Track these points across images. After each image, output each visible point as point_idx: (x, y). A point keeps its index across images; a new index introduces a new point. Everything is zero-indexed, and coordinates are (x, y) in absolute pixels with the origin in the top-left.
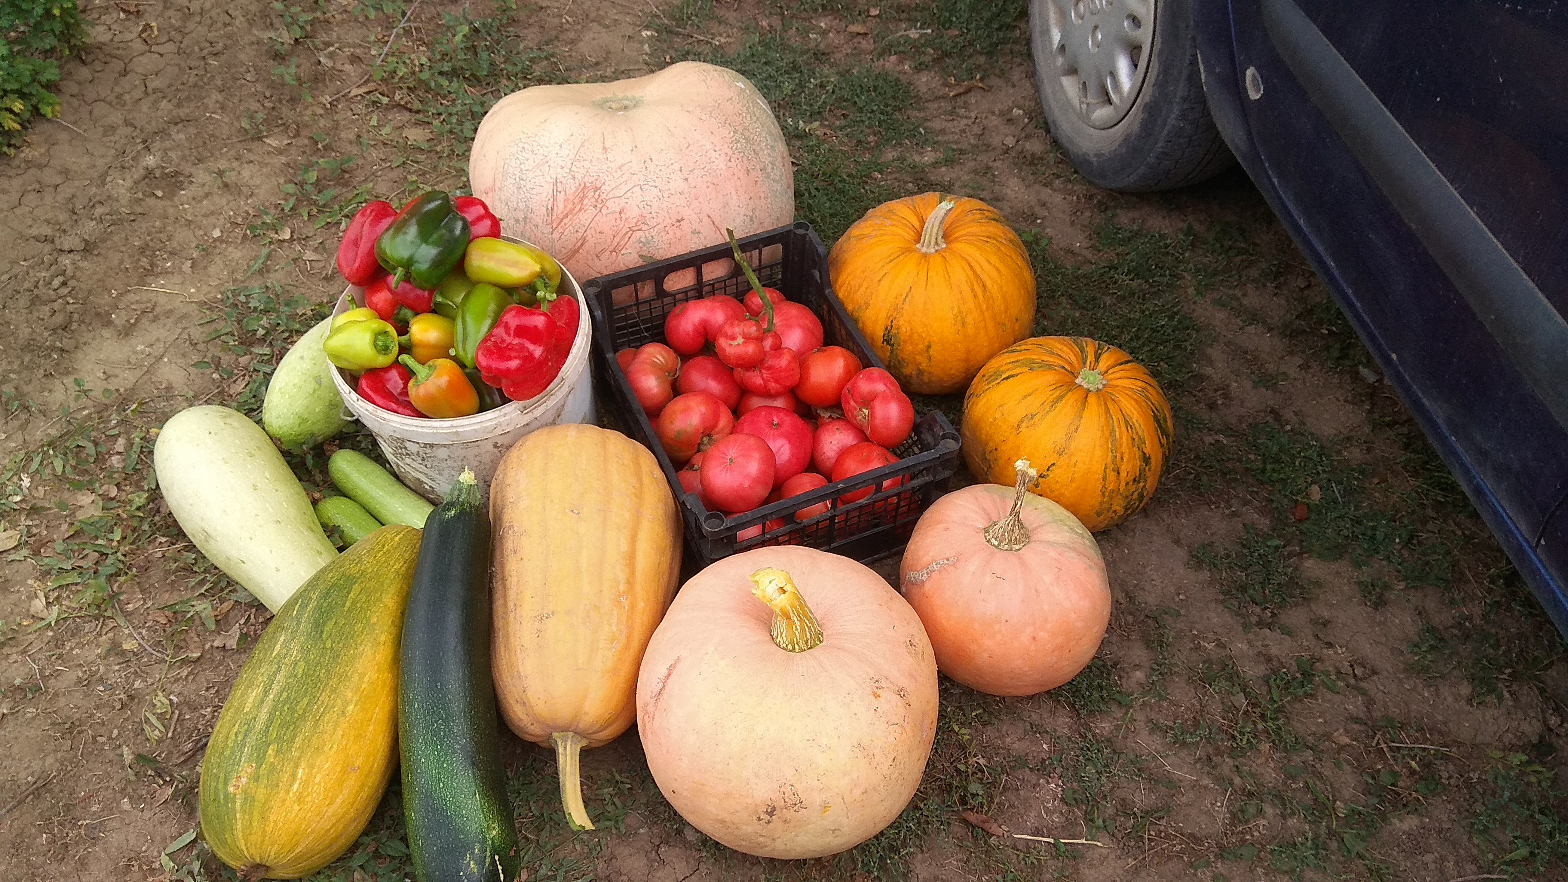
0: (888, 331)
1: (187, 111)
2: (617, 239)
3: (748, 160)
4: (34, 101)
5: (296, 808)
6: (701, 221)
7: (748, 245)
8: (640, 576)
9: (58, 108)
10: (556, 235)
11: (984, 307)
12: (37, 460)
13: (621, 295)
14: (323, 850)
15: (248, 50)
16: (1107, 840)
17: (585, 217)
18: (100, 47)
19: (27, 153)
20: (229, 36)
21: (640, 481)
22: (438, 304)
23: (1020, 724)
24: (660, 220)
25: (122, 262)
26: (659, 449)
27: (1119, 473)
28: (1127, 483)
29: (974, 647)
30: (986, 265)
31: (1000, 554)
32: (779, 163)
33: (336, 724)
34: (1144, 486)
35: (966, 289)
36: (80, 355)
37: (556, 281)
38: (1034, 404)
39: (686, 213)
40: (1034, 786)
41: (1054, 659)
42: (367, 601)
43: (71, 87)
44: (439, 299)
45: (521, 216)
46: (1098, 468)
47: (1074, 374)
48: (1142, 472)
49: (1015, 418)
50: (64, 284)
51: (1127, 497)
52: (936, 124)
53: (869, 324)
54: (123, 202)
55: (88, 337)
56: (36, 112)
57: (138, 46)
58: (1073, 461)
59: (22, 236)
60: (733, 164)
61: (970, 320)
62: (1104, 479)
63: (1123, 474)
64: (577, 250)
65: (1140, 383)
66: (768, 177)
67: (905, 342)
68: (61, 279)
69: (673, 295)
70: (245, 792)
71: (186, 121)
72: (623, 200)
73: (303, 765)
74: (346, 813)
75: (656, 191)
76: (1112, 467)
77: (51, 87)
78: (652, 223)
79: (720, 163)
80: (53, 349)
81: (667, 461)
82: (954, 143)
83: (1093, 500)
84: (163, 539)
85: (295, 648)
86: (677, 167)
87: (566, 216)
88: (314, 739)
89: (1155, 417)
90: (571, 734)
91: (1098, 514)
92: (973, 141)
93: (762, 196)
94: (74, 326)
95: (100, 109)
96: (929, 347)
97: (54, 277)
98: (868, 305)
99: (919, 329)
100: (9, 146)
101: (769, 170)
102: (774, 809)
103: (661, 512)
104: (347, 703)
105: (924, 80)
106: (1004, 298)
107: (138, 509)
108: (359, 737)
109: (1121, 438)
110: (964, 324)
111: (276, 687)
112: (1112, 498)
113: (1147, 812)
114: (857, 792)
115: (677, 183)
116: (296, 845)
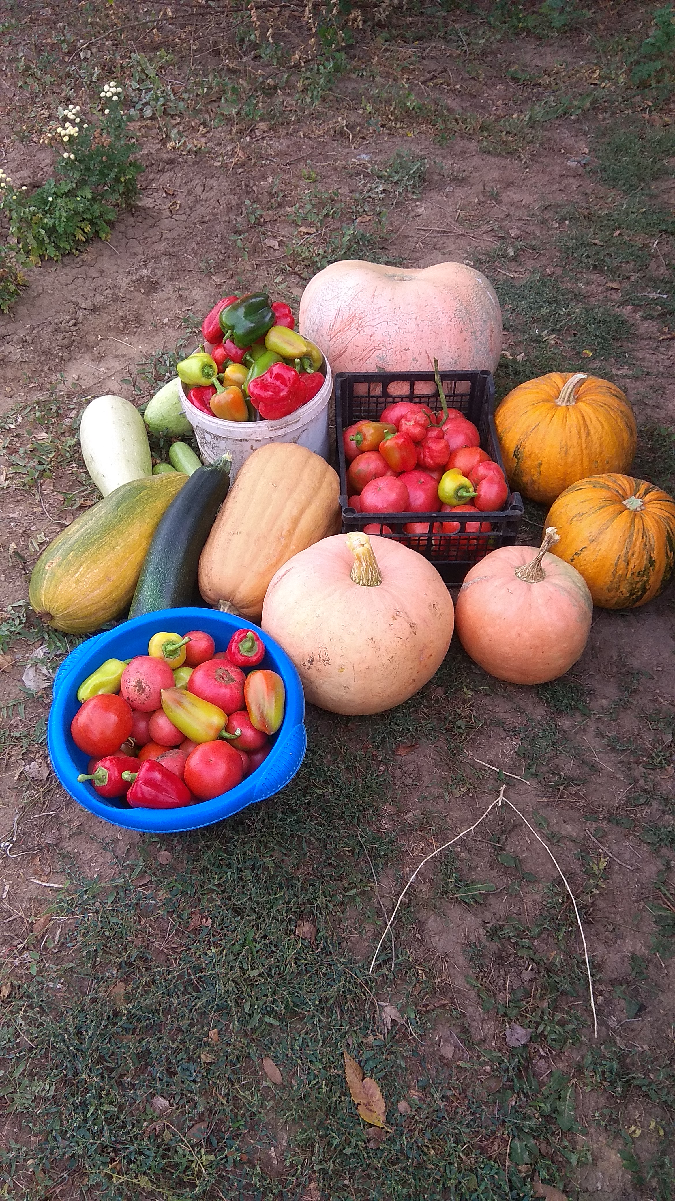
0: (518, 447)
1: (175, 250)
2: (365, 352)
3: (464, 323)
4: (98, 229)
5: (74, 586)
6: (420, 353)
7: (446, 376)
8: (298, 531)
9: (110, 236)
10: (331, 343)
11: (584, 446)
12: (29, 409)
13: (361, 389)
14: (82, 618)
15: (222, 224)
16: (535, 785)
17: (350, 334)
18: (145, 209)
19: (85, 256)
20: (215, 214)
21: (321, 483)
22: (247, 361)
23: (510, 703)
24: (394, 346)
25: (109, 321)
26: (343, 475)
27: (628, 564)
28: (633, 574)
29: (482, 632)
30: (594, 419)
31: (518, 581)
32: (487, 333)
33: (108, 553)
34: (647, 581)
35: (574, 431)
36: (70, 364)
37: (318, 364)
38: (586, 507)
39: (412, 346)
40: (502, 739)
41: (531, 654)
42: (147, 500)
43: (121, 227)
44: (248, 357)
45: (315, 327)
46: (613, 556)
47: (624, 497)
48: (646, 569)
49: (571, 514)
50: (75, 325)
51: (631, 584)
52: (640, 355)
53: (508, 441)
54: (122, 291)
55: (78, 356)
56: (97, 234)
57: (167, 213)
58: (598, 548)
59: (66, 300)
60: (452, 323)
61: (571, 451)
62: (616, 565)
63: (631, 566)
64: (341, 355)
65: (667, 514)
66: (476, 339)
67: (527, 458)
68: (74, 321)
69: (394, 398)
70: (52, 570)
71: (172, 255)
72: (375, 328)
73: (84, 566)
74: (98, 602)
75: (396, 327)
76: (624, 558)
77: (111, 224)
78: (389, 347)
79: (444, 321)
80: (57, 356)
81: (345, 482)
82: (647, 368)
83: (605, 579)
84: (74, 465)
85: (104, 511)
86: (414, 316)
87: (339, 332)
88: (94, 556)
89: (669, 538)
90: (229, 603)
91: (610, 591)
92: (661, 370)
93: (468, 349)
94: (72, 348)
95: (132, 243)
96: (540, 464)
97: (71, 319)
98: (510, 429)
99: (537, 451)
100: (77, 250)
101: (478, 334)
102: (313, 661)
103: (326, 504)
104: (117, 544)
105: (646, 325)
106: (601, 444)
107: (69, 447)
108: (117, 564)
109: (636, 541)
110: (566, 454)
111: (87, 526)
112: (620, 581)
113: (570, 779)
114: (363, 666)
115: (411, 326)
116: (69, 607)
